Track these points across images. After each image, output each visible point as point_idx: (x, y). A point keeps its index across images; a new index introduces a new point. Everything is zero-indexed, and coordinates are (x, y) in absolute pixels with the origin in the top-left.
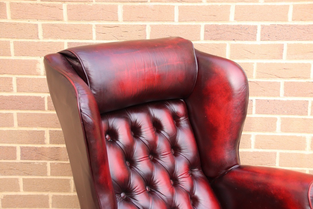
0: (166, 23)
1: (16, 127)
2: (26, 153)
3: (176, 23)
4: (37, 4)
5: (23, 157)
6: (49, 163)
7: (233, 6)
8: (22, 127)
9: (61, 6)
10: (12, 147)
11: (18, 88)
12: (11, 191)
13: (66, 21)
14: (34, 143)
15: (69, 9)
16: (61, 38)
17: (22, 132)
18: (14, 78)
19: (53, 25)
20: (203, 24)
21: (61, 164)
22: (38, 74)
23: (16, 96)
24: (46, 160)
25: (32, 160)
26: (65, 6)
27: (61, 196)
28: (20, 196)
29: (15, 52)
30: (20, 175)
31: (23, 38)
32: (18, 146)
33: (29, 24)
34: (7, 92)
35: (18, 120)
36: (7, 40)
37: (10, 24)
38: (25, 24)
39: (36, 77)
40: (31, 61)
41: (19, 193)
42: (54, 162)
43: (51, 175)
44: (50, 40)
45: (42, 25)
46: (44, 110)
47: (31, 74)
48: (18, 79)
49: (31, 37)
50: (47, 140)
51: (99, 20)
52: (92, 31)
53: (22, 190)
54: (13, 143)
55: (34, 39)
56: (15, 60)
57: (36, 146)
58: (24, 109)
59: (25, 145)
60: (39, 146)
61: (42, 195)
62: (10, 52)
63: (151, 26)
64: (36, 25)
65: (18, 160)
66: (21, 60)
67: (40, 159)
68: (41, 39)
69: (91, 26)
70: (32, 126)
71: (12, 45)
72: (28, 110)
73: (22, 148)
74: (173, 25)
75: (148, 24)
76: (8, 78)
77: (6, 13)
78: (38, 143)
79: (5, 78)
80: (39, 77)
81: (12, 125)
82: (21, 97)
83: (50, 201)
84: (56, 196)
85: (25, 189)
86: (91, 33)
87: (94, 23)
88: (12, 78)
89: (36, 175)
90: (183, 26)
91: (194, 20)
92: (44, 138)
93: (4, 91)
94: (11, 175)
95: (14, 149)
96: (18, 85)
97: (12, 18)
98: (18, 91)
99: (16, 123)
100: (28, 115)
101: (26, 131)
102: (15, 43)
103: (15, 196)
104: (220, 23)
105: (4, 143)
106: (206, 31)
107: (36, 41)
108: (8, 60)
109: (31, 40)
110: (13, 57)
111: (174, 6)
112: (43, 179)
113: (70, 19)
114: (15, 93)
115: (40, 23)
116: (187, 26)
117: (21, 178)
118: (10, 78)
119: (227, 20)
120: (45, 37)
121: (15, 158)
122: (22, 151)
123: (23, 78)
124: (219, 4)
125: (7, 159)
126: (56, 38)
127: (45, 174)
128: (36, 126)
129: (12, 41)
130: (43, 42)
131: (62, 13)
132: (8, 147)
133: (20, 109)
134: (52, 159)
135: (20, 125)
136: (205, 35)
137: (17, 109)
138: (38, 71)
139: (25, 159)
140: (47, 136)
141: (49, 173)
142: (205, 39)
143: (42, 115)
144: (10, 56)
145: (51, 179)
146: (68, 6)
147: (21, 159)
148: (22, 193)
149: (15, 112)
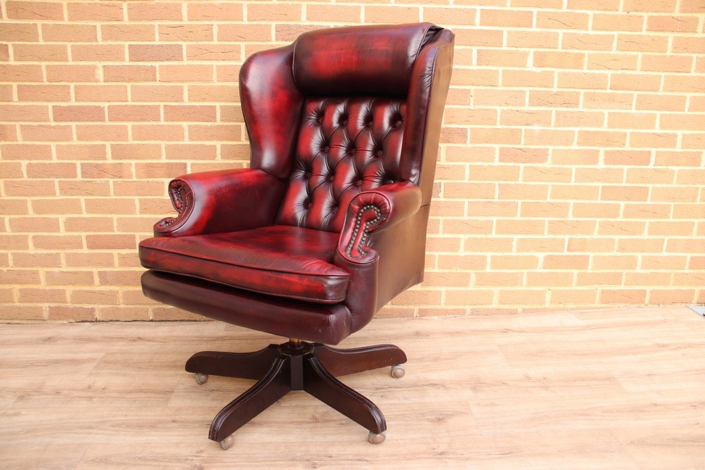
0: (234, 23)
1: (75, 142)
2: (87, 171)
3: (245, 22)
4: (96, 4)
5: (84, 174)
6: (111, 181)
7: (304, 5)
8: (81, 140)
9: (121, 5)
10: (73, 164)
11: (76, 97)
12: (74, 213)
13: (126, 22)
14: (95, 159)
15: (130, 9)
16: (121, 40)
17: (81, 146)
18: (72, 85)
19: (112, 26)
20: (273, 24)
21: (125, 182)
22: (97, 81)
23: (74, 106)
24: (108, 177)
25: (94, 178)
26: (125, 5)
27: (126, 218)
28: (83, 218)
29: (73, 57)
30: (81, 195)
31: (81, 41)
32: (78, 163)
33: (87, 26)
34: (64, 101)
35: (77, 133)
36: (64, 43)
37: (67, 25)
38: (83, 26)
39: (95, 84)
40: (89, 67)
41: (82, 216)
42: (117, 180)
43: (116, 194)
44: (110, 43)
45: (101, 26)
46: (104, 121)
47: (89, 81)
48: (76, 87)
49: (90, 40)
50: (109, 155)
51: (162, 19)
52: (154, 32)
53: (84, 211)
54: (73, 159)
55: (92, 41)
56: (72, 66)
57: (97, 162)
58: (83, 121)
59: (86, 162)
60: (101, 162)
61: (106, 218)
62: (67, 57)
63: (218, 25)
64: (95, 27)
65: (79, 178)
66: (79, 65)
67: (102, 177)
68: (100, 42)
69: (153, 26)
70: (92, 139)
71: (69, 49)
72: (88, 121)
73: (82, 165)
74: (242, 25)
75: (215, 23)
76: (65, 86)
77: (62, 14)
78: (99, 158)
79: (62, 86)
80: (99, 84)
81: (71, 139)
82: (79, 106)
83: (115, 224)
84: (121, 219)
85: (88, 211)
86: (153, 34)
87: (156, 23)
88: (69, 86)
89: (99, 195)
90: (252, 25)
91: (264, 20)
92: (105, 153)
93: (62, 101)
94: (72, 195)
95: (74, 165)
96: (76, 93)
97: (70, 20)
98: (77, 100)
99: (75, 137)
100: (88, 127)
101: (86, 145)
102: (72, 46)
103: (78, 218)
104: (291, 23)
105: (64, 159)
106: (277, 31)
107: (94, 44)
108: (66, 66)
109: (89, 43)
110: (71, 63)
111: (242, 5)
112: (106, 199)
113: (131, 19)
114: (73, 103)
115: (98, 24)
116: (257, 25)
117: (82, 199)
118: (67, 86)
119: (299, 19)
120: (104, 39)
121: (75, 176)
122: (82, 168)
123: (81, 86)
124: (290, 3)
125: (67, 177)
126: (116, 40)
127: (107, 194)
128: (96, 140)
129: (69, 44)
130: (102, 45)
131: (122, 13)
132: (68, 164)
133: (79, 120)
134: (115, 176)
135: (79, 139)
136: (276, 35)
137: (76, 121)
138: (97, 77)
139: (86, 177)
140: (109, 151)
141: (112, 193)
142: (277, 40)
143: (102, 126)
144: (68, 61)
145: (114, 199)
146: (129, 5)
147: (82, 177)
148: (85, 215)
149: (73, 124)
